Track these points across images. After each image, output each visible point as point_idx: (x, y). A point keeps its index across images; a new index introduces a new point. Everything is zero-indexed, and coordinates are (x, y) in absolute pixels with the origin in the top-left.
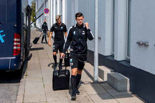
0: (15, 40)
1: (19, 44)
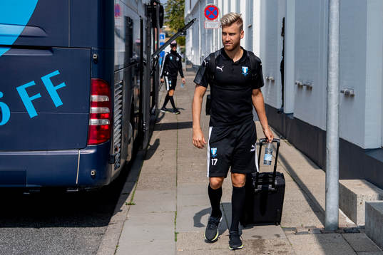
0: (95, 98)
1: (107, 110)
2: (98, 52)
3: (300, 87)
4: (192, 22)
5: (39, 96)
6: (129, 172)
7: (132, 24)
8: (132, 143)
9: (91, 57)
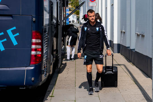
0: (34, 41)
1: (40, 47)
2: (36, 18)
3: (138, 35)
4: (83, 3)
5: (5, 40)
6: (51, 80)
7: (52, 4)
8: (52, 65)
9: (32, 20)
